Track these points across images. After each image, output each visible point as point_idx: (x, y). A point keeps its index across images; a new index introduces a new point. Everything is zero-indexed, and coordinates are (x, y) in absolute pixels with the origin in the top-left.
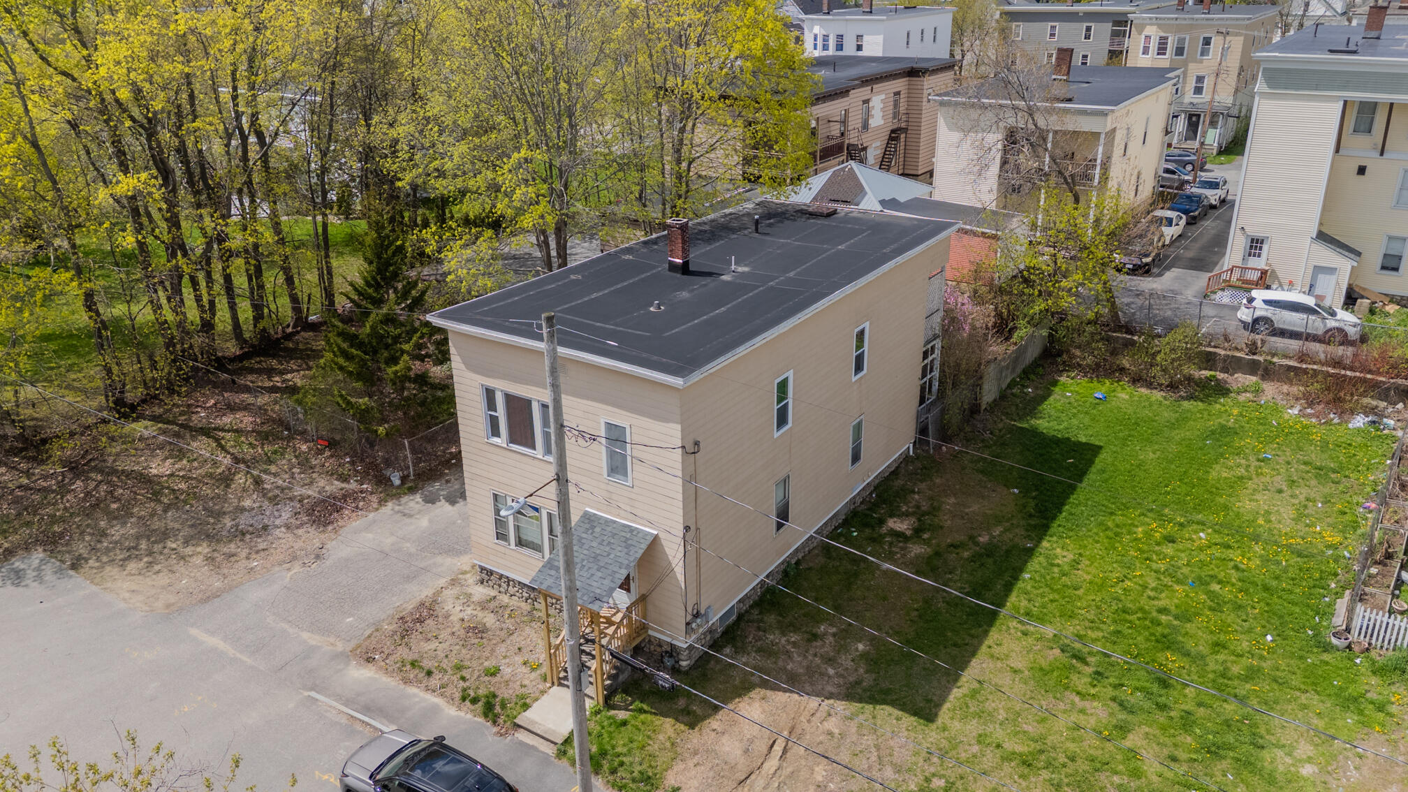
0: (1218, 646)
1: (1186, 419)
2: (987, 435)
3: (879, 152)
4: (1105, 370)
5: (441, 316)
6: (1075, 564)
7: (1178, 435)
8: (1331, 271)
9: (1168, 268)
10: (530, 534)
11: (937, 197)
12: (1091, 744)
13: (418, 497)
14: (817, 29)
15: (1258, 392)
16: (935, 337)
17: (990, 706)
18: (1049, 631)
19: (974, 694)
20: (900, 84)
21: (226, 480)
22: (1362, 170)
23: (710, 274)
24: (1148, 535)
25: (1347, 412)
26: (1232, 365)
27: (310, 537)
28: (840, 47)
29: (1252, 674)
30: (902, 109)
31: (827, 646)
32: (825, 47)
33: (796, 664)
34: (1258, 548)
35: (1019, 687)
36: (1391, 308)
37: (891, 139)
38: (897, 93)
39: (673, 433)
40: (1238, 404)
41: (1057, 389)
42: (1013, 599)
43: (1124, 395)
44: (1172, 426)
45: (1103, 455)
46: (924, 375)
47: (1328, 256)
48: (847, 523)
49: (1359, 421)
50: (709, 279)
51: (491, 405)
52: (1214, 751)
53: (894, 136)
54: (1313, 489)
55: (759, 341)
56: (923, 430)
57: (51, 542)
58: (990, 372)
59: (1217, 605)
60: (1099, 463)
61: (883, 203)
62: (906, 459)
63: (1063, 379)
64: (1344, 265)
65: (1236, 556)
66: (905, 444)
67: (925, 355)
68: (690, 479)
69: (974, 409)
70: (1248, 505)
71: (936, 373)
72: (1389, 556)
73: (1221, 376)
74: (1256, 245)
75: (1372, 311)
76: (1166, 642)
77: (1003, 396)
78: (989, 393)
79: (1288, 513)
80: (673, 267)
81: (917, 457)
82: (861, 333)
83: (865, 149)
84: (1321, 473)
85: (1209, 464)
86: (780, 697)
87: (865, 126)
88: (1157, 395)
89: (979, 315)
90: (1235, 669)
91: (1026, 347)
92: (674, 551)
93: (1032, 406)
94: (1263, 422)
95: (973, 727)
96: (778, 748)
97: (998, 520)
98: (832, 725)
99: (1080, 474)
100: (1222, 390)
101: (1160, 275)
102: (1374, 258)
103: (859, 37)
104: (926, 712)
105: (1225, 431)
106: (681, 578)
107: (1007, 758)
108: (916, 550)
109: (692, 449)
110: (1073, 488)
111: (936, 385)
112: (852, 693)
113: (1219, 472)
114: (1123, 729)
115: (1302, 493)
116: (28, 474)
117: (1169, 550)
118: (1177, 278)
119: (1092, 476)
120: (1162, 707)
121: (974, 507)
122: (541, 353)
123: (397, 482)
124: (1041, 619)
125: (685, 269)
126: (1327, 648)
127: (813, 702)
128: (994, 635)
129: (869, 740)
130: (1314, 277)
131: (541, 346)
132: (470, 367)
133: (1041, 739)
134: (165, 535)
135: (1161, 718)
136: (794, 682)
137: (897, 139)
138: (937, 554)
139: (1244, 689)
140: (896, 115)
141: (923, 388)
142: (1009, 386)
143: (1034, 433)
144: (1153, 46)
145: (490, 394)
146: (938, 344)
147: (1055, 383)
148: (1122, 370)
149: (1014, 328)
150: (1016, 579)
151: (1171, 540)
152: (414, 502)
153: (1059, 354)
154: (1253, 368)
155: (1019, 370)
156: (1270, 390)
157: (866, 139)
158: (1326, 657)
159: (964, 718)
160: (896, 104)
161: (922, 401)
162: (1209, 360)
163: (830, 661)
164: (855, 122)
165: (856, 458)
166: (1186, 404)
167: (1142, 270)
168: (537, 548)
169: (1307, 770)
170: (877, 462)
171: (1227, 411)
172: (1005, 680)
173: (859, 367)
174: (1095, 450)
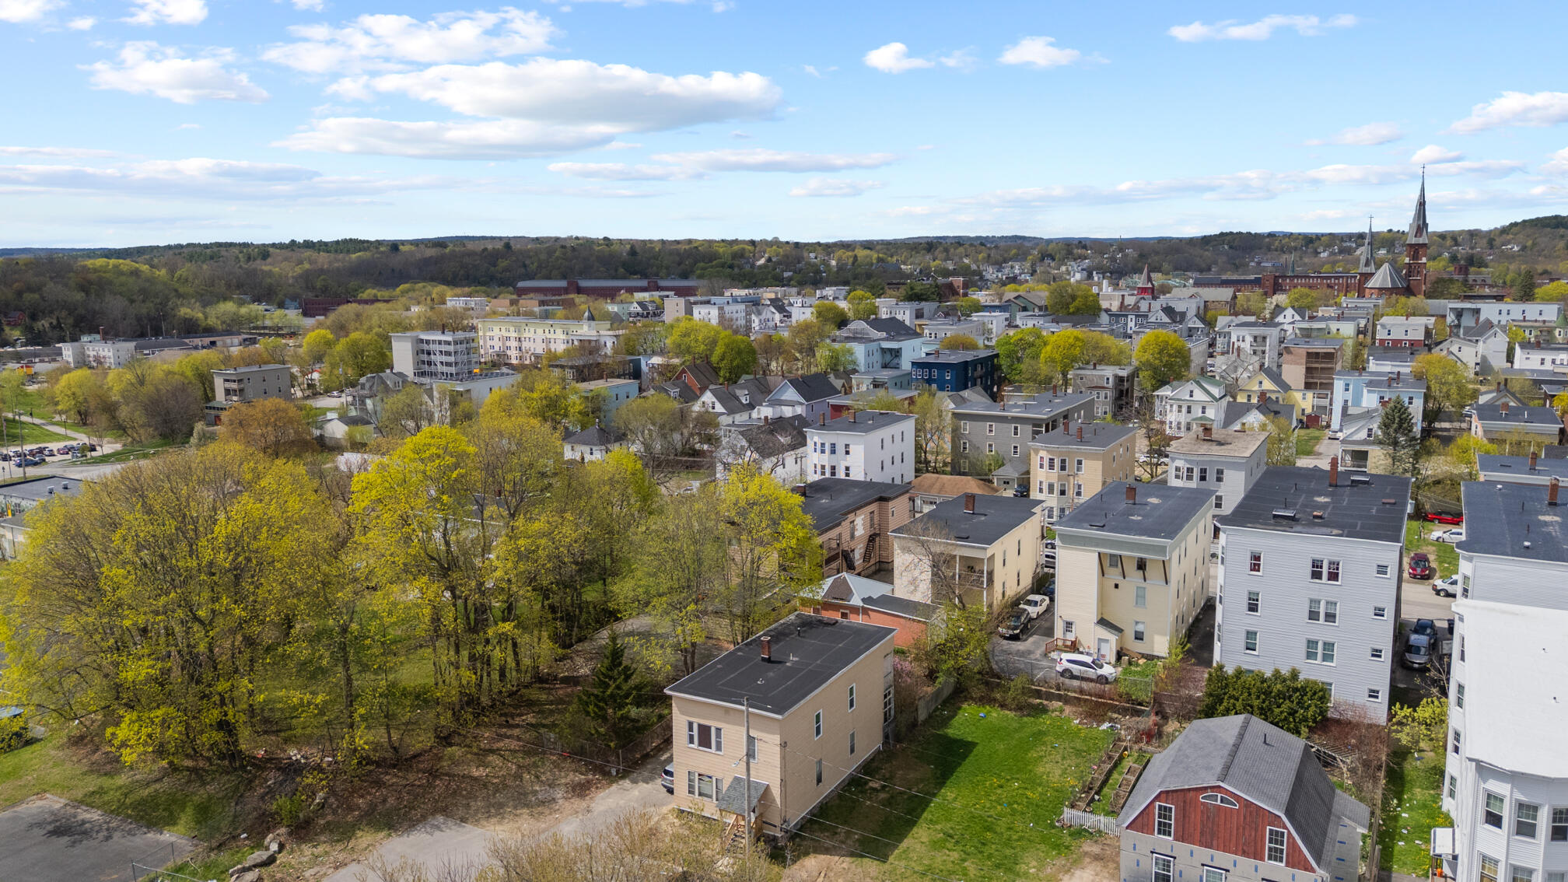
0: (1010, 829)
1: (1023, 727)
2: (921, 738)
3: (862, 551)
4: (985, 700)
5: (670, 689)
6: (955, 799)
7: (1017, 736)
8: (1107, 641)
9: (1031, 636)
10: (706, 790)
11: (898, 594)
12: (950, 866)
13: (627, 781)
14: (816, 439)
15: (1062, 711)
16: (890, 686)
17: (911, 855)
18: (938, 827)
19: (904, 851)
20: (874, 507)
21: (518, 777)
22: (1116, 586)
23: (780, 662)
24: (991, 785)
25: (1100, 722)
26: (1050, 697)
27: (578, 804)
28: (833, 474)
29: (1020, 839)
30: (876, 520)
31: (842, 837)
32: (823, 473)
33: (829, 843)
34: (1040, 789)
35: (924, 848)
36: (1142, 661)
37: (870, 541)
38: (872, 512)
39: (776, 739)
40: (1051, 718)
41: (961, 712)
42: (925, 815)
43: (995, 714)
44: (1016, 730)
45: (979, 748)
46: (885, 707)
47: (1104, 633)
48: (849, 784)
49: (1105, 726)
50: (780, 666)
51: (691, 729)
52: (998, 866)
53: (872, 539)
54: (1072, 761)
55: (808, 697)
56: (886, 737)
57: (445, 811)
58: (921, 704)
59: (1014, 813)
60: (975, 751)
61: (863, 600)
62: (878, 752)
63: (965, 706)
64: (1112, 638)
65: (1029, 793)
66: (878, 744)
67: (885, 696)
68: (783, 758)
69: (914, 724)
70: (1042, 769)
71: (892, 705)
72: (1091, 789)
73: (1045, 702)
74: (1069, 625)
75: (1130, 663)
76: (989, 829)
77: (930, 716)
78: (922, 715)
79: (1058, 772)
80: (763, 659)
81: (885, 751)
82: (852, 689)
83: (853, 551)
84: (1078, 753)
85: (1028, 750)
86: (822, 857)
87: (852, 536)
88: (1011, 714)
89: (919, 670)
90: (1015, 837)
91: (942, 689)
92: (776, 792)
93: (946, 722)
94: (1060, 727)
95: (903, 863)
96: (822, 875)
97: (922, 780)
98: (845, 865)
99: (965, 756)
100: (1044, 710)
101: (1026, 640)
102: (1130, 634)
103: (847, 446)
104: (883, 858)
105: (1041, 733)
106: (779, 803)
107: (915, 872)
108: (882, 796)
109: (784, 745)
110: (960, 764)
111: (892, 712)
112: (852, 855)
113: (1034, 754)
114: (964, 860)
115: (1067, 763)
116: (405, 778)
117: (999, 791)
118: (1034, 642)
119: (971, 758)
120: (981, 852)
121: (912, 775)
122: (743, 711)
123: (614, 772)
124: (936, 823)
125: (769, 660)
126: (1054, 827)
127: (837, 858)
128: (915, 829)
129: (860, 870)
130: (1099, 644)
131: (744, 708)
132: (683, 713)
133: (930, 865)
134: (501, 806)
135: (980, 856)
136: (827, 851)
137: (874, 539)
138: (892, 797)
139: (1015, 844)
140: (872, 525)
141: (885, 714)
142: (935, 711)
143: (946, 737)
144: (1046, 463)
145: (691, 725)
146: (892, 690)
147: (960, 708)
148: (995, 700)
149: (937, 677)
150: (927, 806)
151: (1001, 787)
152: (626, 783)
153: (962, 692)
154: (1059, 698)
155: (940, 701)
156: (1068, 709)
157: (852, 545)
158: (1053, 831)
159: (899, 860)
160: (872, 519)
161: (885, 720)
162: (1038, 694)
163: (843, 842)
164: (846, 536)
165: (852, 751)
166: (1025, 719)
167: (1014, 638)
168: (710, 797)
169: (1032, 871)
170: (864, 754)
171: (1045, 721)
172: (918, 846)
173: (852, 705)
174: (973, 745)
